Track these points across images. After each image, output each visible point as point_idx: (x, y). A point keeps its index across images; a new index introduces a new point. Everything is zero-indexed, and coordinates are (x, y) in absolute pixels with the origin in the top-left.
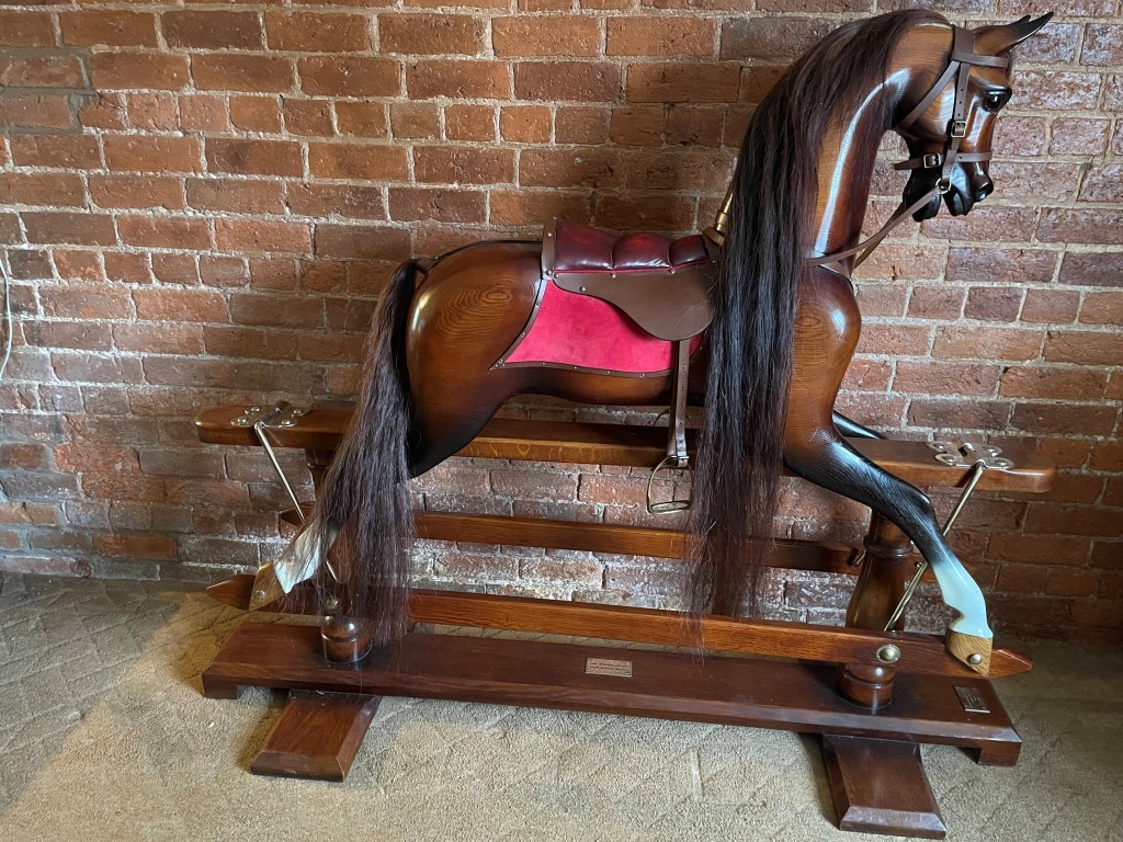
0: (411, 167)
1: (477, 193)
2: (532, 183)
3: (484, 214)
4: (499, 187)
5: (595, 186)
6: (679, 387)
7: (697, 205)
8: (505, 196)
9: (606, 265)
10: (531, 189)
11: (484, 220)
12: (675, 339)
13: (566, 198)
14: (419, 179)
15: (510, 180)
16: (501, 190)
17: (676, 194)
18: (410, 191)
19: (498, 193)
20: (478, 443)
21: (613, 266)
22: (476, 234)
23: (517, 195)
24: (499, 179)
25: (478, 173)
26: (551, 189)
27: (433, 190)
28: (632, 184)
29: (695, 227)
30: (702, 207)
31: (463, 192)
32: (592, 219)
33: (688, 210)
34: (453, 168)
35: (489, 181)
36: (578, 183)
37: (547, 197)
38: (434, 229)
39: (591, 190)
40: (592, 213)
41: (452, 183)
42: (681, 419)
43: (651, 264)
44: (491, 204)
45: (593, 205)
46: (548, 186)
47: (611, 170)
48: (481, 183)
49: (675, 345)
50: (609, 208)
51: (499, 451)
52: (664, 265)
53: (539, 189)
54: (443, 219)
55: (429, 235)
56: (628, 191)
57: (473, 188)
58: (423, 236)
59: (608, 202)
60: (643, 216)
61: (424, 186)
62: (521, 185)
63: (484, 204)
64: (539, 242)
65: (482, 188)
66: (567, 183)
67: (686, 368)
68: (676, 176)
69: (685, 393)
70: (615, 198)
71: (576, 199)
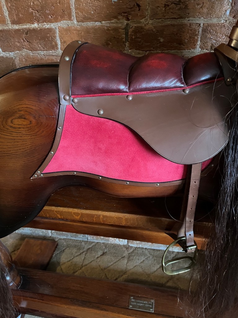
0: (6, 14)
1: (50, 30)
2: (85, 19)
3: (56, 45)
4: (63, 24)
5: (128, 19)
6: (190, 196)
7: (201, 30)
8: (68, 30)
9: (122, 87)
10: (85, 24)
11: (57, 49)
12: (188, 163)
13: (108, 30)
14: (13, 22)
15: (70, 18)
16: (65, 26)
17: (186, 21)
18: (8, 31)
19: (63, 28)
20: (47, 210)
21: (129, 88)
22: (54, 58)
23: (76, 30)
24: (62, 17)
25: (49, 14)
26: (98, 24)
27: (22, 29)
28: (154, 16)
29: (198, 47)
30: (204, 31)
31: (41, 29)
32: (127, 44)
33: (194, 34)
34: (32, 13)
35: (56, 20)
36: (116, 17)
37: (95, 30)
38: (28, 56)
39: (126, 22)
40: (127, 40)
41: (33, 23)
42: (190, 218)
43: (167, 84)
44: (61, 38)
45: (127, 34)
46: (96, 21)
47: (139, 6)
48: (51, 22)
49: (188, 169)
50: (138, 35)
51: (61, 215)
52: (179, 84)
53: (90, 24)
54: (32, 49)
55: (26, 60)
56: (151, 22)
57: (47, 26)
58: (22, 61)
59: (138, 30)
60: (162, 40)
61: (16, 27)
62: (78, 21)
63: (55, 37)
64: (56, 66)
65: (52, 26)
66: (108, 17)
67: (198, 183)
68: (186, 7)
69: (195, 201)
70: (142, 28)
71: (116, 30)
